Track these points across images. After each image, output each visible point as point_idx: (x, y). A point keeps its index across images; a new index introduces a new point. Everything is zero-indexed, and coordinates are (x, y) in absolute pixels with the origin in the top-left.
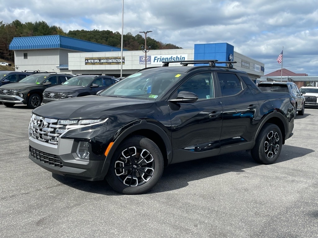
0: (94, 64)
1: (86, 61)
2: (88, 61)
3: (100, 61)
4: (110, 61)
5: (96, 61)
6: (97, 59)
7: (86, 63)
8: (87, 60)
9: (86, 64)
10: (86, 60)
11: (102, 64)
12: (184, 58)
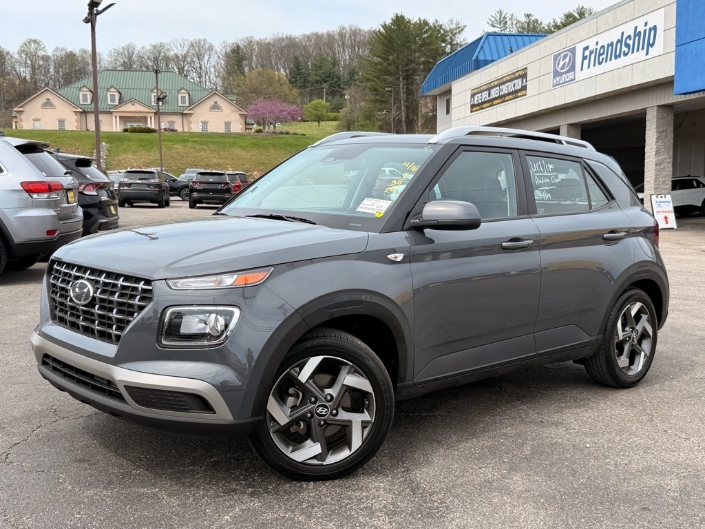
4: (505, 89)
12: (655, 28)
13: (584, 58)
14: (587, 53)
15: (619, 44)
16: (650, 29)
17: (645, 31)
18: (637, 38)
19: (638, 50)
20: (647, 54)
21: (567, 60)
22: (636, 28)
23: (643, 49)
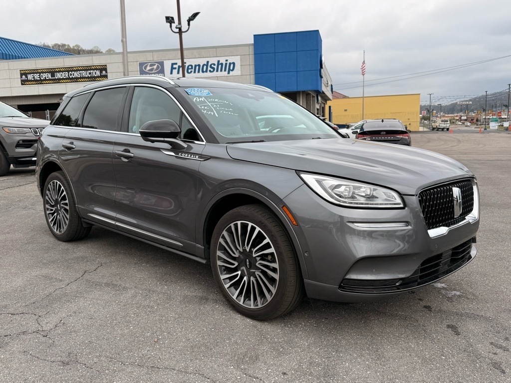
0: (40, 82)
1: (24, 77)
2: (27, 77)
3: (53, 75)
4: (76, 74)
5: (44, 76)
6: (47, 72)
7: (24, 82)
8: (26, 74)
9: (22, 84)
10: (22, 75)
11: (58, 81)
12: (234, 64)
13: (172, 68)
14: (174, 66)
15: (205, 67)
16: (230, 64)
17: (226, 64)
18: (220, 66)
19: (221, 71)
20: (229, 73)
21: (155, 67)
22: (219, 61)
23: (225, 70)
